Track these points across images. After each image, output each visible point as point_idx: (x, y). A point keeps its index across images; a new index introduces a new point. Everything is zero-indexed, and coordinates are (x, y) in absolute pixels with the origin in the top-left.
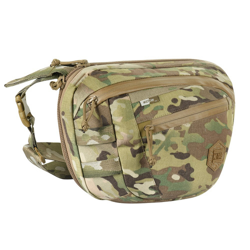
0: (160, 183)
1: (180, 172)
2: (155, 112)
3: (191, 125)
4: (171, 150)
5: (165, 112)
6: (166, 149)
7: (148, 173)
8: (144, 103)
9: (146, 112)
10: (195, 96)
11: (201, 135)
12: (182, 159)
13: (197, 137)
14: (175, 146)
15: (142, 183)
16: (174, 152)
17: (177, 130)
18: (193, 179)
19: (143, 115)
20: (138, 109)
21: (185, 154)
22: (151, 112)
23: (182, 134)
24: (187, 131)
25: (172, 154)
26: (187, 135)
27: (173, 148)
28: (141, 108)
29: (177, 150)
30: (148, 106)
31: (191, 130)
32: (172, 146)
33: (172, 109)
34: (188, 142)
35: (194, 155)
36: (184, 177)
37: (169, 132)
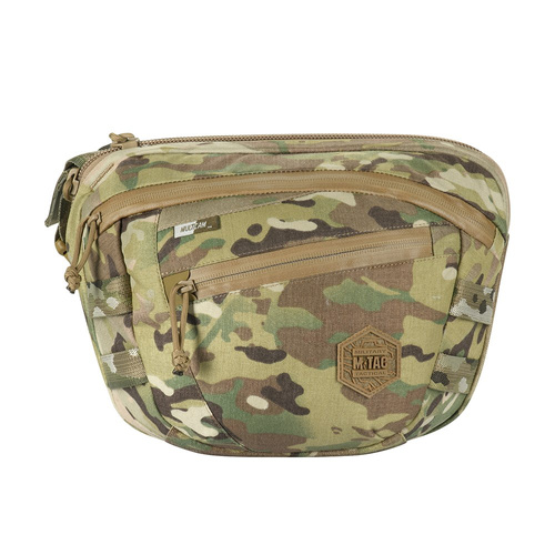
0: (222, 412)
1: (267, 392)
2: (201, 252)
3: (286, 289)
4: (236, 340)
5: (226, 253)
6: (226, 339)
7: (192, 387)
8: (183, 230)
9: (182, 251)
10: (313, 221)
11: (315, 313)
12: (266, 362)
13: (301, 317)
14: (245, 333)
15: (186, 410)
16: (245, 344)
17: (248, 296)
18: (305, 411)
19: (176, 257)
20: (167, 244)
21: (273, 351)
22: (193, 252)
23: (263, 307)
24: (274, 301)
25: (238, 348)
26: (274, 309)
27: (241, 337)
28: (174, 242)
29: (250, 342)
30: (190, 238)
31: (284, 299)
32: (236, 331)
33: (242, 248)
34: (280, 325)
35: (296, 356)
36: (281, 404)
37: (228, 299)
